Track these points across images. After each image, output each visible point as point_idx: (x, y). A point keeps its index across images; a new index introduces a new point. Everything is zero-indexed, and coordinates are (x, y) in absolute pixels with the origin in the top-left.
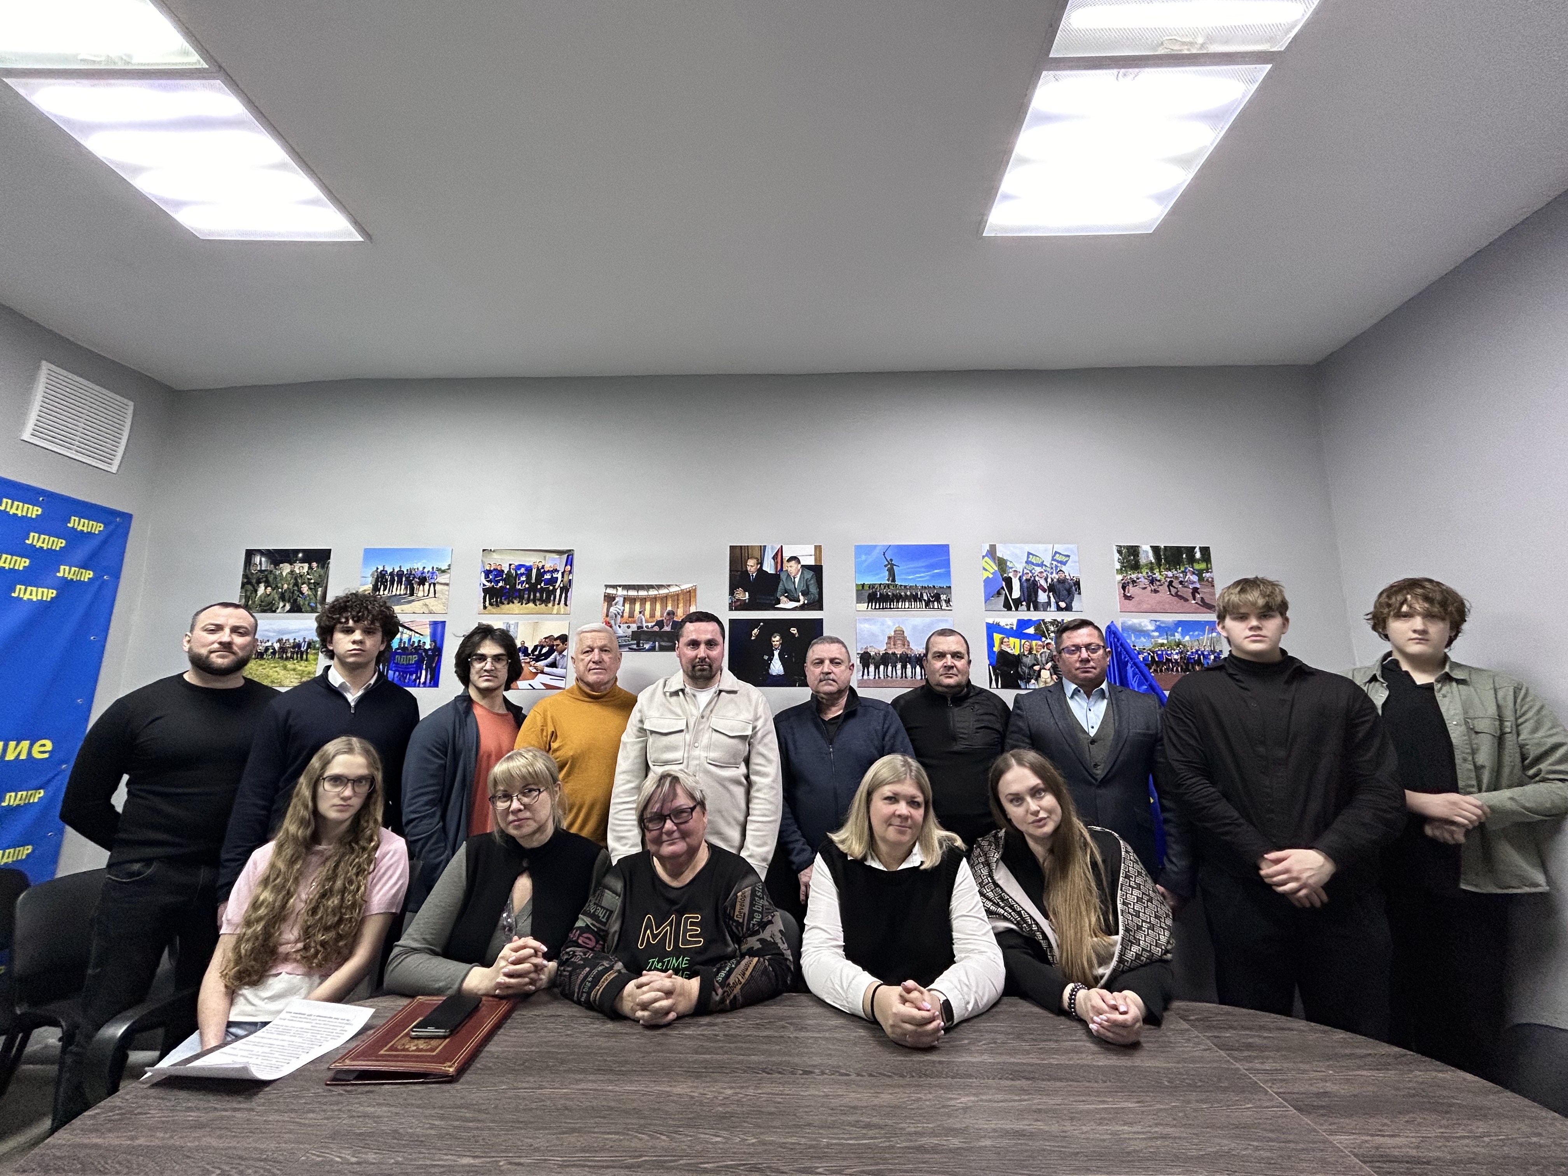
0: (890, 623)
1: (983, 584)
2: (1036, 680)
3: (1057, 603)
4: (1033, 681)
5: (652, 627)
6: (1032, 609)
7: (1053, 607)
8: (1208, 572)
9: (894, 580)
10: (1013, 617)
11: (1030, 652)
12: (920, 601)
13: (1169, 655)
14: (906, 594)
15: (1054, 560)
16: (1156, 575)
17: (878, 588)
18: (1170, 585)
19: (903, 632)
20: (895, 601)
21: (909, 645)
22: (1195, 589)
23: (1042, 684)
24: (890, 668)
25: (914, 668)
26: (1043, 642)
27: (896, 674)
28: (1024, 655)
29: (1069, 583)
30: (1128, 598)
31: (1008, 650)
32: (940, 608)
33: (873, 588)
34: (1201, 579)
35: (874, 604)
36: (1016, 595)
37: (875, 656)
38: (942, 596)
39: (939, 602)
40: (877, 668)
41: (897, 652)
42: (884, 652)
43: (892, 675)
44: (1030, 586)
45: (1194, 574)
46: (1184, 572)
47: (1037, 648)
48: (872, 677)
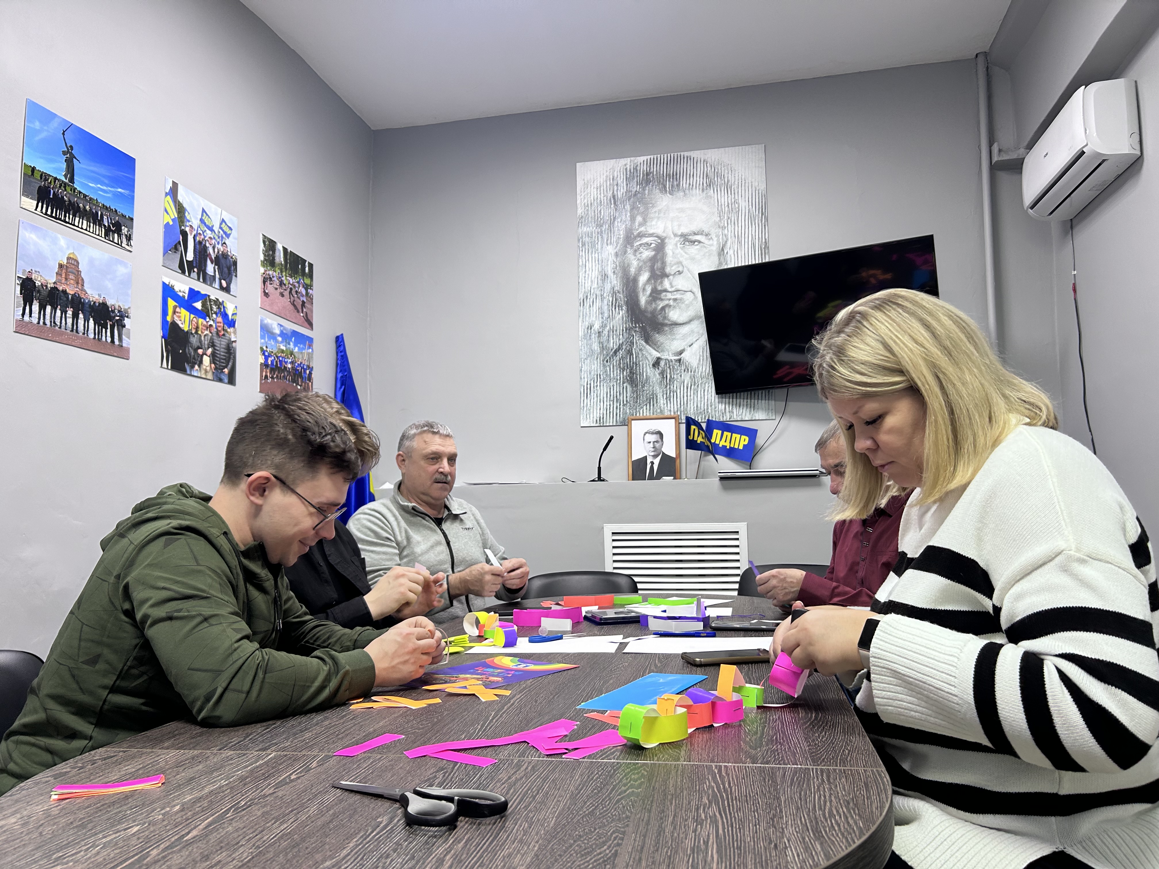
1: (162, 229)
2: (199, 366)
3: (220, 280)
4: (196, 367)
6: (201, 280)
7: (217, 285)
8: (311, 289)
9: (72, 180)
10: (185, 283)
11: (196, 333)
12: (100, 226)
13: (286, 363)
14: (85, 207)
15: (221, 228)
16: (284, 279)
17: (53, 183)
18: (290, 292)
19: (78, 263)
20: (71, 212)
21: (83, 285)
22: (303, 302)
23: (203, 372)
24: (58, 312)
25: (86, 320)
26: (207, 322)
27: (66, 324)
28: (192, 333)
29: (230, 261)
30: (266, 295)
31: (179, 323)
32: (120, 245)
33: (46, 180)
34: (307, 293)
35: (45, 206)
36: (190, 256)
37: (42, 289)
38: (123, 228)
39: (120, 235)
40: (42, 307)
41: (71, 291)
42: (52, 285)
43: (61, 323)
44: (201, 251)
45: (303, 287)
46: (298, 282)
47: (202, 329)
48: (35, 320)
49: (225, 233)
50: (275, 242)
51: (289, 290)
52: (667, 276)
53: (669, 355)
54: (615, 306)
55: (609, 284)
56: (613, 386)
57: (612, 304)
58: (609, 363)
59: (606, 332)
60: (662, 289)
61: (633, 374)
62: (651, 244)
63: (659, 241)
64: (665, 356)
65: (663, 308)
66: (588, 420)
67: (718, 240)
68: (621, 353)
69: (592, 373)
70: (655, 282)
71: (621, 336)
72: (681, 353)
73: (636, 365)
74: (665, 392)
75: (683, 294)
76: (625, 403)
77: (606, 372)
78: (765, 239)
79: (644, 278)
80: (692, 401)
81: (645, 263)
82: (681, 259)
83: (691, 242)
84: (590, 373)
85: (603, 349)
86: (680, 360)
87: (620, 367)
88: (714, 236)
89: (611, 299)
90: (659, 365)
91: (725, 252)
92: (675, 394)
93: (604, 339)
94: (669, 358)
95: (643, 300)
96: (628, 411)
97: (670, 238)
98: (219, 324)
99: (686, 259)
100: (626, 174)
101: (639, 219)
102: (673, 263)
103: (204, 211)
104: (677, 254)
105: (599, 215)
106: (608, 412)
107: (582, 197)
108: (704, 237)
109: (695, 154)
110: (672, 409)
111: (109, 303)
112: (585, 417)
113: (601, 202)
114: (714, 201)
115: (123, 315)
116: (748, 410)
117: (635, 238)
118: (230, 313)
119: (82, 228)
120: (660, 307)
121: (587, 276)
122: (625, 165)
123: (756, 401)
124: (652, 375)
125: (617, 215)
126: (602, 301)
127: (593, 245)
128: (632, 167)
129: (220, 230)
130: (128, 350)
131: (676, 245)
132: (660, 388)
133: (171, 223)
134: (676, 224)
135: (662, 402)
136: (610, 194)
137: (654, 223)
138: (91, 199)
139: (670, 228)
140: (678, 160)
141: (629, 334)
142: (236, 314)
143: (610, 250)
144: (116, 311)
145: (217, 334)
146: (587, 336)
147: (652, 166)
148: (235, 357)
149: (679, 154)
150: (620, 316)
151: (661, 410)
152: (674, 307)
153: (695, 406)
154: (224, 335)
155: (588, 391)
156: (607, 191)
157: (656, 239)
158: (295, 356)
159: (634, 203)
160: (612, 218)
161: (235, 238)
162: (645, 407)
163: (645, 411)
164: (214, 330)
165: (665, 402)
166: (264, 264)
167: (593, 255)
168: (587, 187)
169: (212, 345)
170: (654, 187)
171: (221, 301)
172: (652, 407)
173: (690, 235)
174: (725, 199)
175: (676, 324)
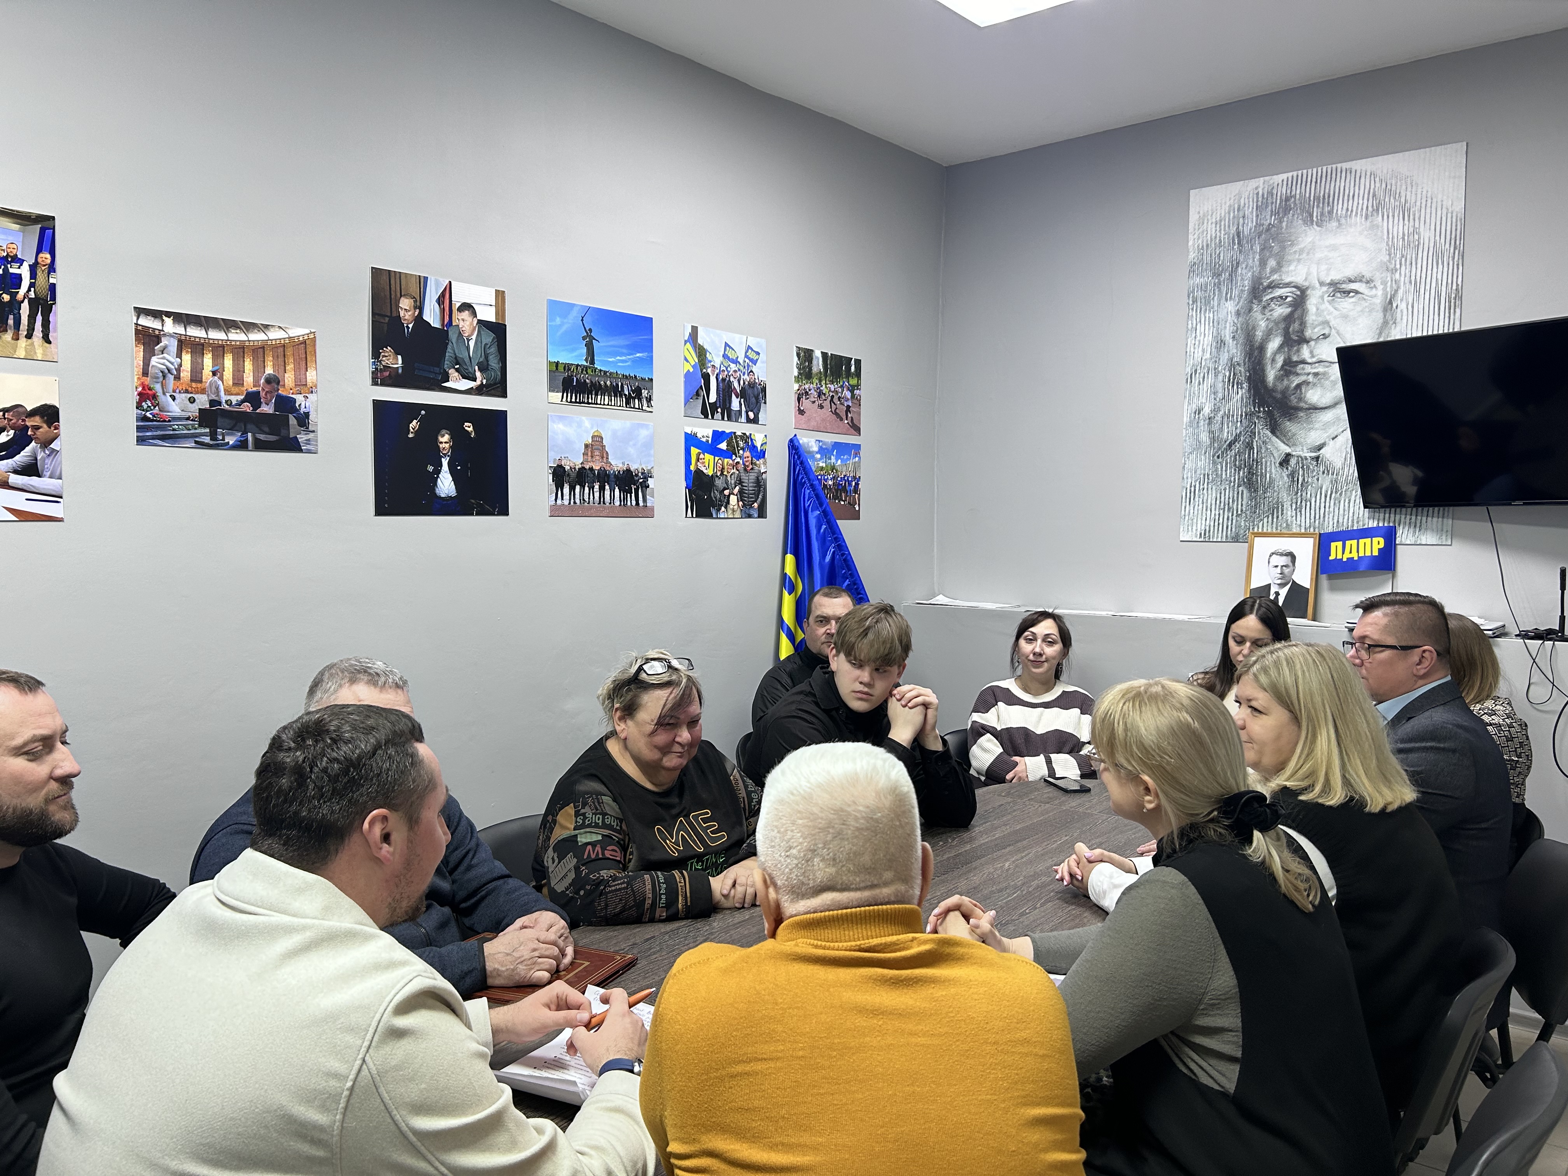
0: (587, 424)
1: (683, 379)
2: (726, 507)
3: (747, 413)
4: (723, 509)
5: (240, 404)
6: (726, 418)
7: (743, 419)
8: (857, 389)
9: (592, 362)
10: (708, 427)
11: (722, 474)
12: (621, 396)
13: (826, 480)
14: (605, 383)
15: (746, 356)
16: (823, 388)
17: (575, 371)
18: (832, 400)
19: (602, 438)
20: (594, 392)
21: (608, 458)
22: (848, 407)
23: (730, 512)
24: (587, 489)
25: (612, 490)
26: (733, 461)
27: (594, 498)
28: (717, 476)
29: (757, 389)
30: (801, 412)
31: (703, 469)
32: (641, 409)
33: (569, 369)
34: (853, 396)
35: (569, 394)
36: (713, 398)
37: (571, 472)
38: (643, 391)
39: (640, 400)
40: (572, 489)
41: (596, 467)
42: (580, 466)
43: (589, 498)
44: (726, 390)
45: (848, 389)
46: (842, 387)
47: (728, 468)
48: (566, 502)
49: (751, 360)
50: (812, 351)
51: (830, 398)
52: (1307, 342)
53: (1303, 450)
54: (1233, 382)
55: (1226, 354)
56: (1225, 489)
57: (1229, 381)
58: (1220, 460)
59: (1218, 418)
60: (1298, 360)
61: (1253, 474)
62: (1287, 297)
63: (1298, 293)
64: (1297, 451)
65: (1299, 386)
66: (1190, 533)
67: (1385, 289)
68: (1238, 446)
69: (1198, 472)
70: (1289, 350)
71: (1239, 423)
72: (1320, 448)
73: (1257, 463)
74: (1294, 501)
75: (1327, 367)
76: (1239, 512)
77: (1216, 470)
78: (1457, 285)
79: (1274, 344)
80: (1331, 515)
81: (1277, 323)
82: (1328, 318)
83: (1344, 292)
84: (1195, 472)
85: (1214, 440)
86: (1317, 458)
87: (1235, 465)
88: (1378, 283)
89: (1227, 374)
90: (1288, 464)
91: (1394, 305)
92: (1308, 504)
93: (1216, 427)
94: (1303, 455)
95: (1271, 375)
96: (1242, 524)
97: (1314, 288)
98: (747, 459)
99: (1335, 318)
100: (1257, 201)
101: (1272, 263)
102: (1316, 323)
103: (726, 345)
104: (1323, 311)
105: (1217, 260)
106: (1216, 524)
107: (1196, 236)
108: (1364, 285)
109: (1358, 165)
110: (1303, 524)
111: (632, 469)
112: (1186, 529)
113: (1220, 242)
114: (1382, 232)
115: (647, 476)
116: (1411, 530)
117: (1265, 289)
118: (758, 444)
119: (604, 405)
120: (1295, 384)
121: (1197, 343)
122: (1257, 188)
123: (1424, 519)
124: (1279, 477)
125: (1242, 258)
126: (1216, 376)
127: (1207, 301)
128: (1266, 189)
129: (746, 359)
130: (652, 509)
131: (1322, 297)
132: (1289, 495)
133: (691, 370)
134: (1324, 267)
135: (1289, 513)
136: (1233, 230)
137: (1292, 268)
138: (611, 373)
139: (1315, 274)
140: (1331, 177)
141: (1250, 421)
142: (766, 443)
143: (1230, 307)
144: (640, 474)
145: (745, 470)
146: (1194, 423)
147: (1294, 188)
148: (765, 489)
149: (1334, 166)
150: (1239, 396)
151: (1287, 525)
152: (1314, 385)
153: (1335, 521)
154: (752, 469)
155: (1191, 495)
156: (1229, 226)
157: (1294, 289)
158: (836, 471)
159: (1266, 241)
160: (1235, 263)
161: (763, 362)
162: (1265, 520)
163: (1265, 525)
164: (741, 467)
165: (1294, 514)
166: (798, 379)
167: (1207, 315)
168: (1203, 223)
169: (740, 482)
170: (1296, 216)
171: (748, 434)
172: (1275, 520)
173: (1344, 282)
174: (1398, 228)
175: (1315, 408)
